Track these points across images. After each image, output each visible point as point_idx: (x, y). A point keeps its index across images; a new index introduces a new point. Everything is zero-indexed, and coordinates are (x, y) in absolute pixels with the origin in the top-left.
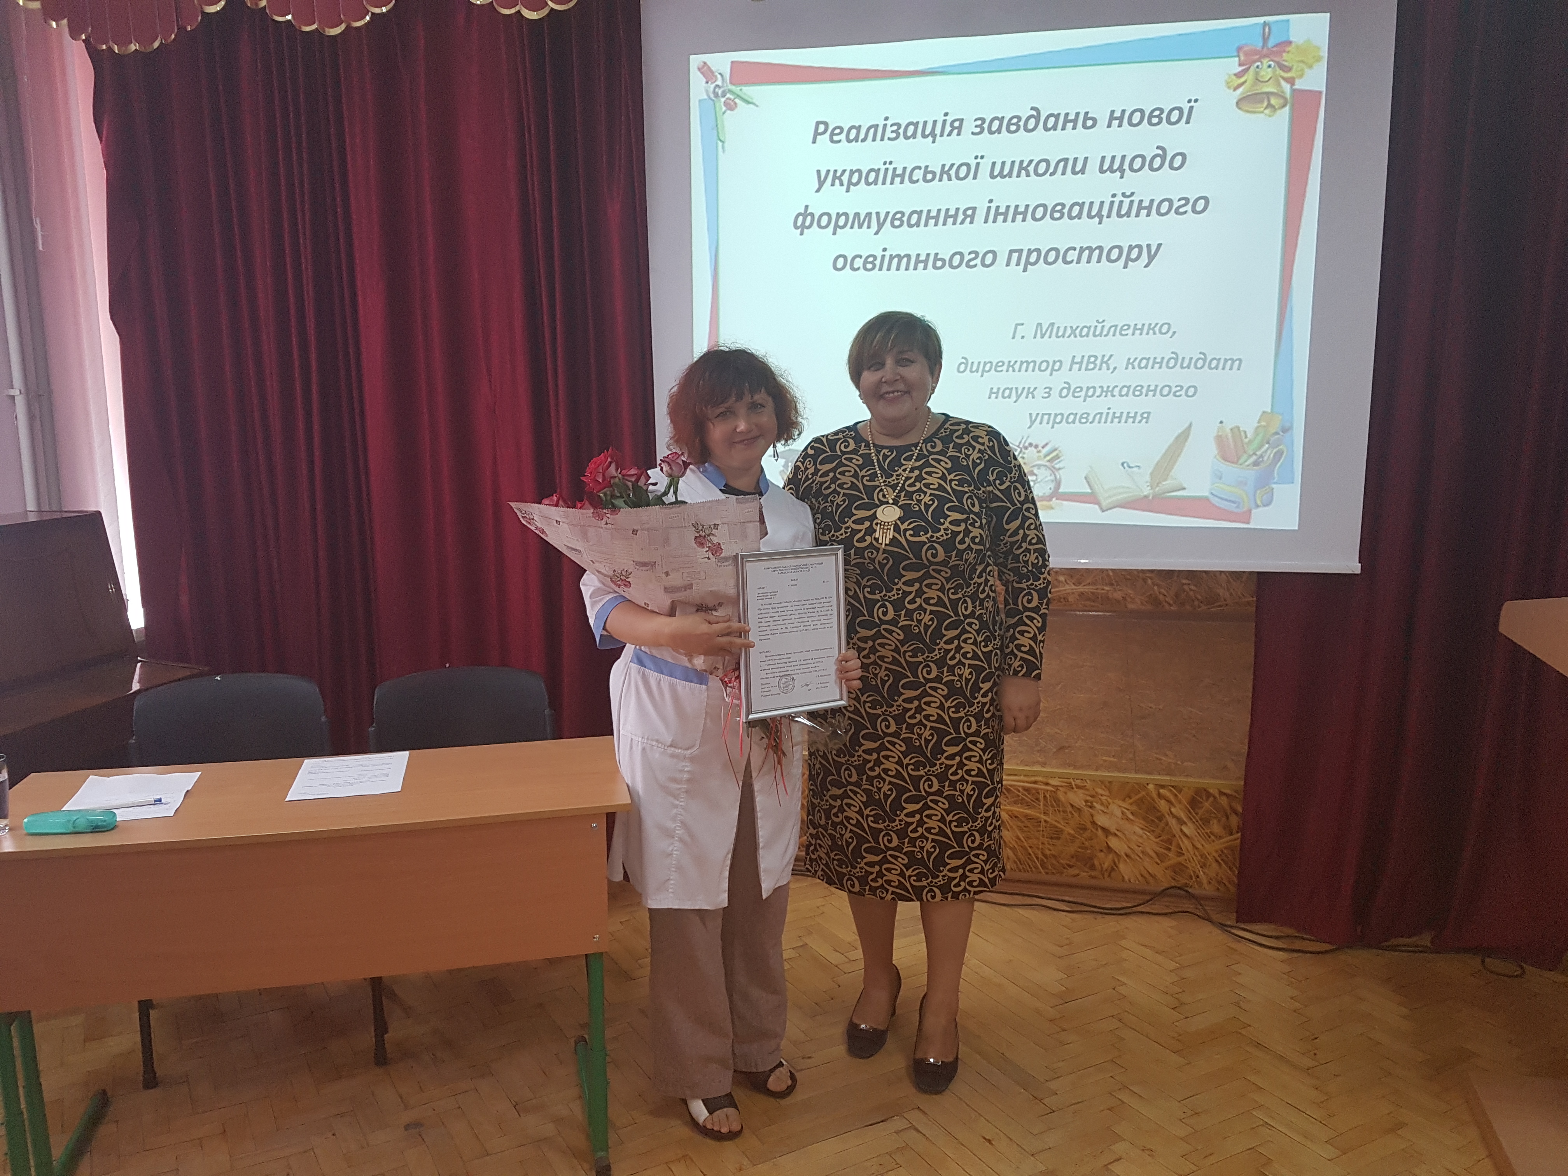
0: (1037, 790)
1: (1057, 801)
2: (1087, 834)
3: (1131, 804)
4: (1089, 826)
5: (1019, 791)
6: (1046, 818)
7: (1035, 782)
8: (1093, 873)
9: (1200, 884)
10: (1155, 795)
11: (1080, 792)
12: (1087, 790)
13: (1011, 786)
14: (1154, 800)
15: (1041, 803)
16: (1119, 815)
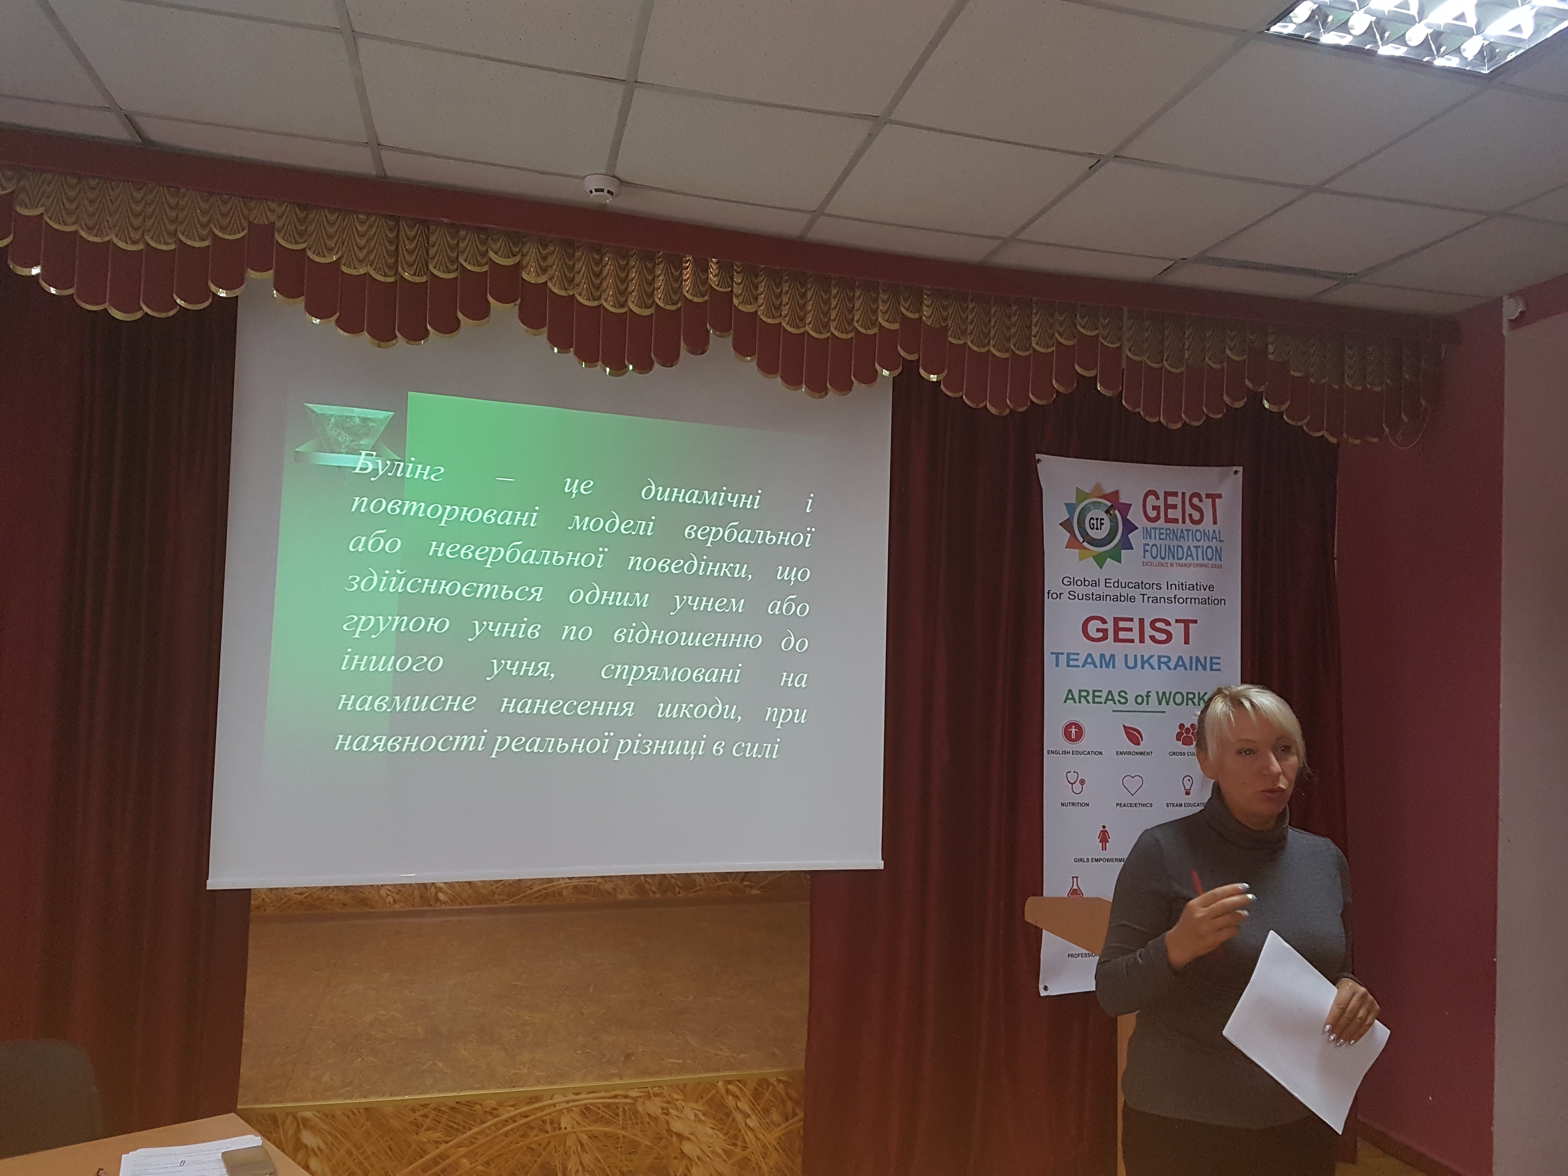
0: (617, 1104)
1: (636, 1112)
3: (703, 1105)
4: (665, 1134)
5: (599, 1108)
6: (624, 1133)
7: (615, 1097)
10: (723, 1092)
13: (591, 1104)
14: (723, 1097)
15: (620, 1118)
16: (692, 1117)
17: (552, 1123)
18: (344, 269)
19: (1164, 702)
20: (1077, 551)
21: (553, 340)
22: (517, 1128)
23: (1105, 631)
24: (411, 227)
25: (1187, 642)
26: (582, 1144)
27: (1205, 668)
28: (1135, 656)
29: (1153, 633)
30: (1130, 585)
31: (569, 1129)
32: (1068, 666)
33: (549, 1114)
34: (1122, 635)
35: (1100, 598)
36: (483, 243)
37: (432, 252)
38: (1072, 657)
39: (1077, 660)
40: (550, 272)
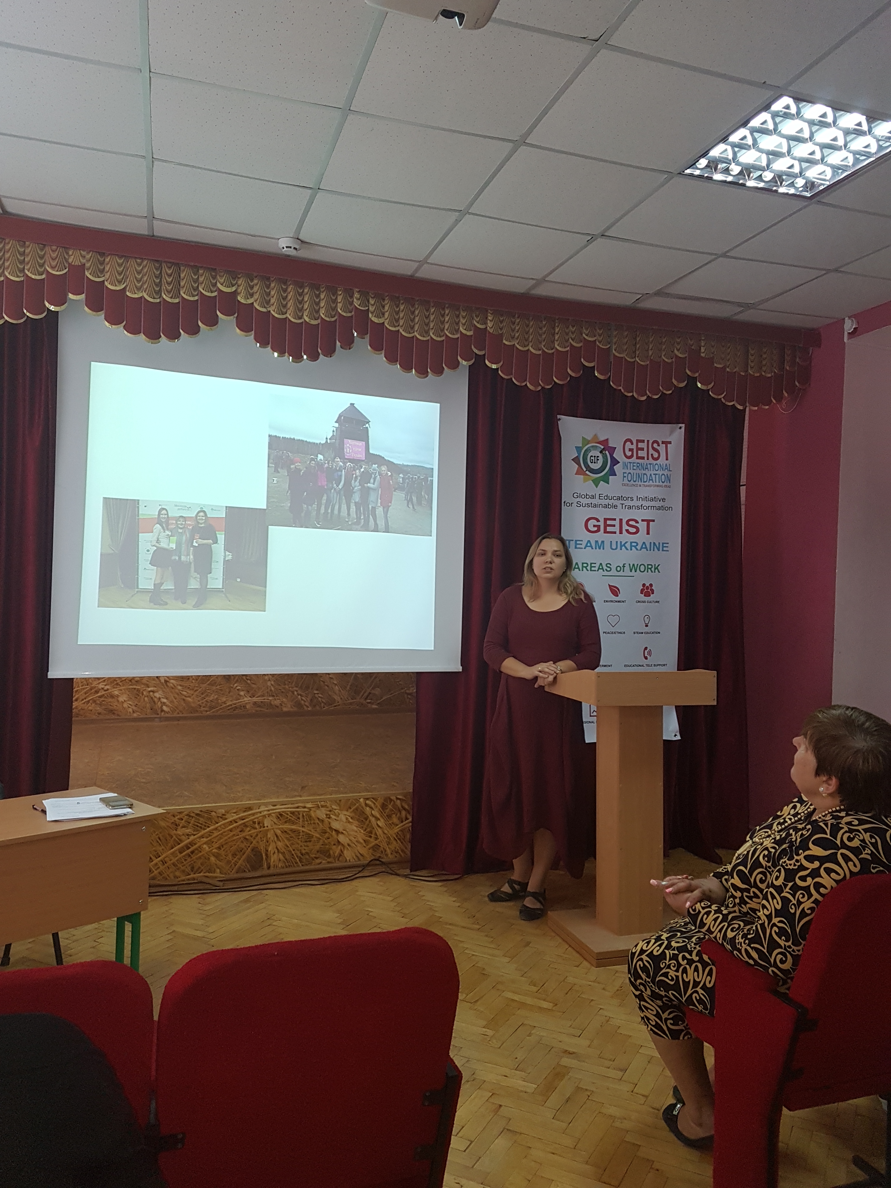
0: (298, 812)
1: (310, 817)
2: (327, 835)
3: (351, 812)
4: (328, 830)
5: (288, 814)
6: (303, 829)
7: (298, 807)
8: (329, 860)
9: (387, 855)
10: (364, 806)
11: (323, 809)
12: (328, 807)
13: (283, 812)
14: (363, 807)
15: (301, 820)
16: (344, 820)
17: (259, 823)
18: (128, 294)
19: (633, 570)
20: (582, 476)
21: (257, 340)
22: (238, 827)
23: (599, 527)
24: (169, 268)
25: (648, 533)
26: (277, 836)
27: (659, 550)
28: (617, 542)
29: (628, 528)
30: (615, 498)
31: (270, 827)
32: (576, 548)
33: (257, 818)
34: (609, 529)
35: (595, 506)
36: (214, 278)
37: (182, 284)
38: (578, 542)
39: (581, 544)
40: (256, 296)
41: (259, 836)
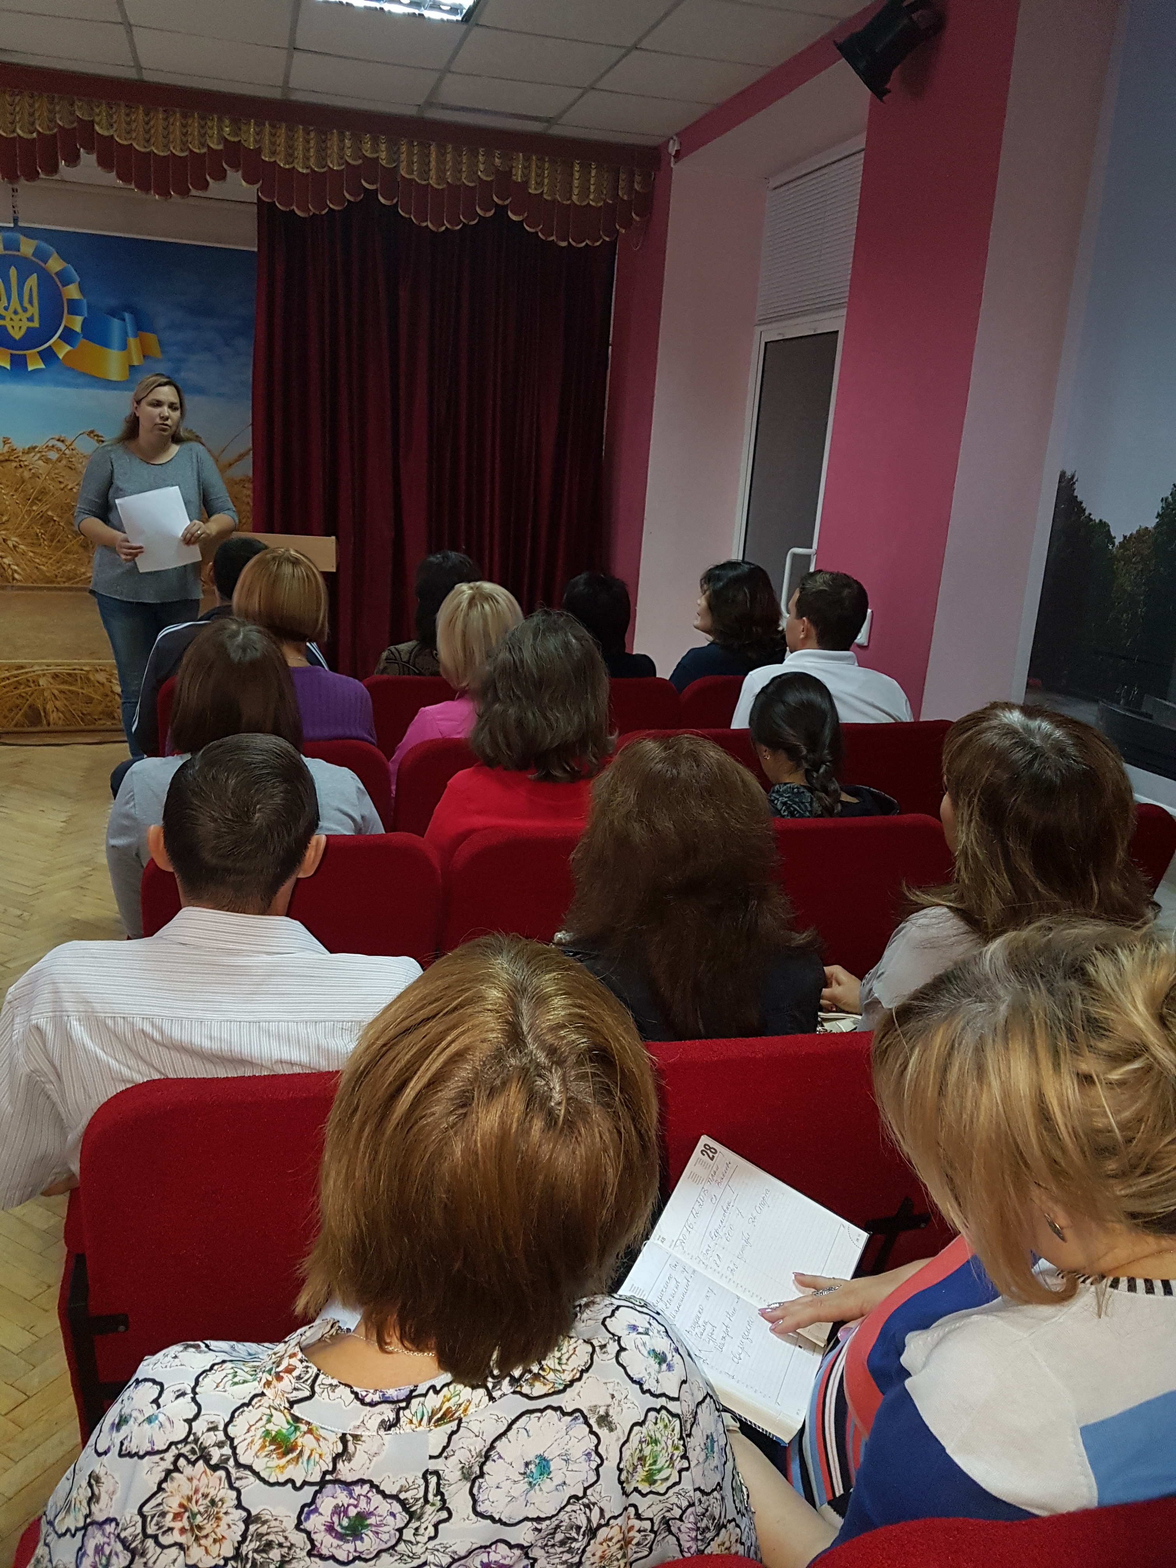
0: (76, 674)
1: (89, 679)
2: (108, 699)
5: (64, 676)
6: (82, 691)
7: (73, 669)
11: (102, 673)
12: (107, 671)
13: (58, 673)
15: (79, 682)
17: (34, 682)
22: (11, 683)
26: (54, 695)
31: (45, 686)
33: (32, 677)
41: (35, 695)
